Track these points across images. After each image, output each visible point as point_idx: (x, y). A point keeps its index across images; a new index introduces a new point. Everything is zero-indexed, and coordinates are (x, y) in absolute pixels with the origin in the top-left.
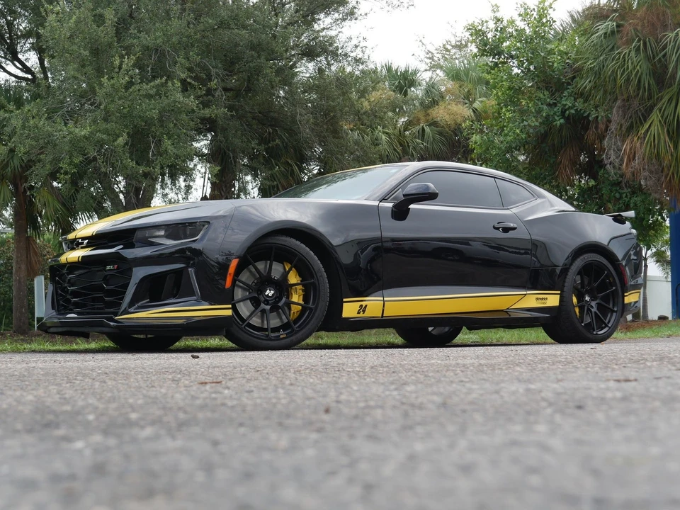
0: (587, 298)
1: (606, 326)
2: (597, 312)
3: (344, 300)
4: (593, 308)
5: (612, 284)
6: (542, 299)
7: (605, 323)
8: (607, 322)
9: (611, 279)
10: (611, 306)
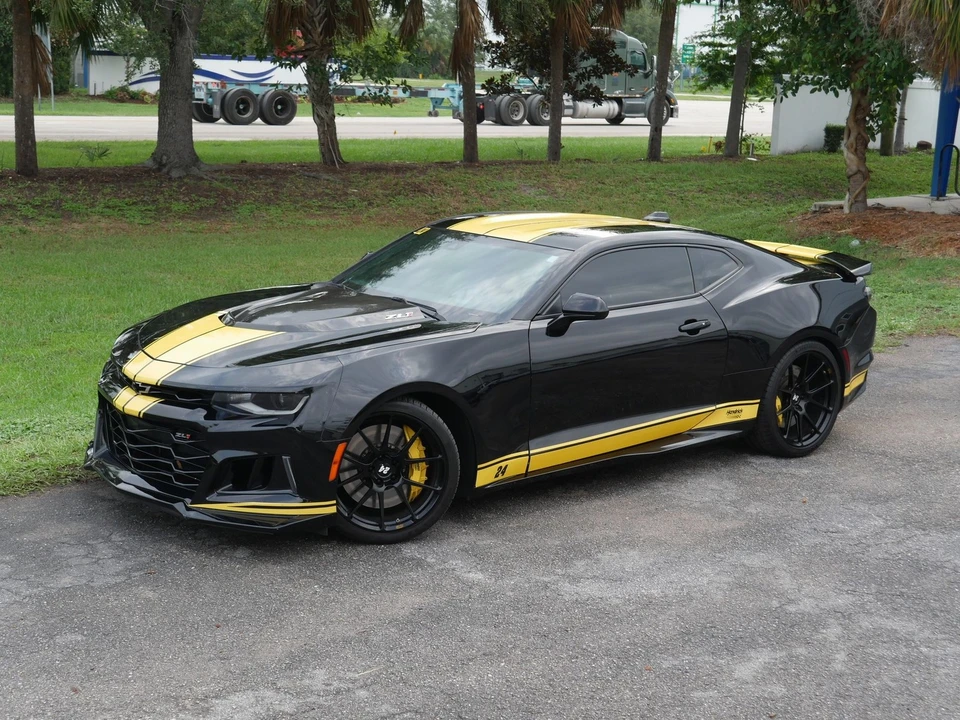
0: (795, 398)
1: (817, 431)
2: (806, 415)
3: (479, 466)
4: (801, 410)
5: (830, 377)
6: (735, 412)
7: (815, 428)
8: (817, 425)
9: (829, 370)
10: (825, 406)
